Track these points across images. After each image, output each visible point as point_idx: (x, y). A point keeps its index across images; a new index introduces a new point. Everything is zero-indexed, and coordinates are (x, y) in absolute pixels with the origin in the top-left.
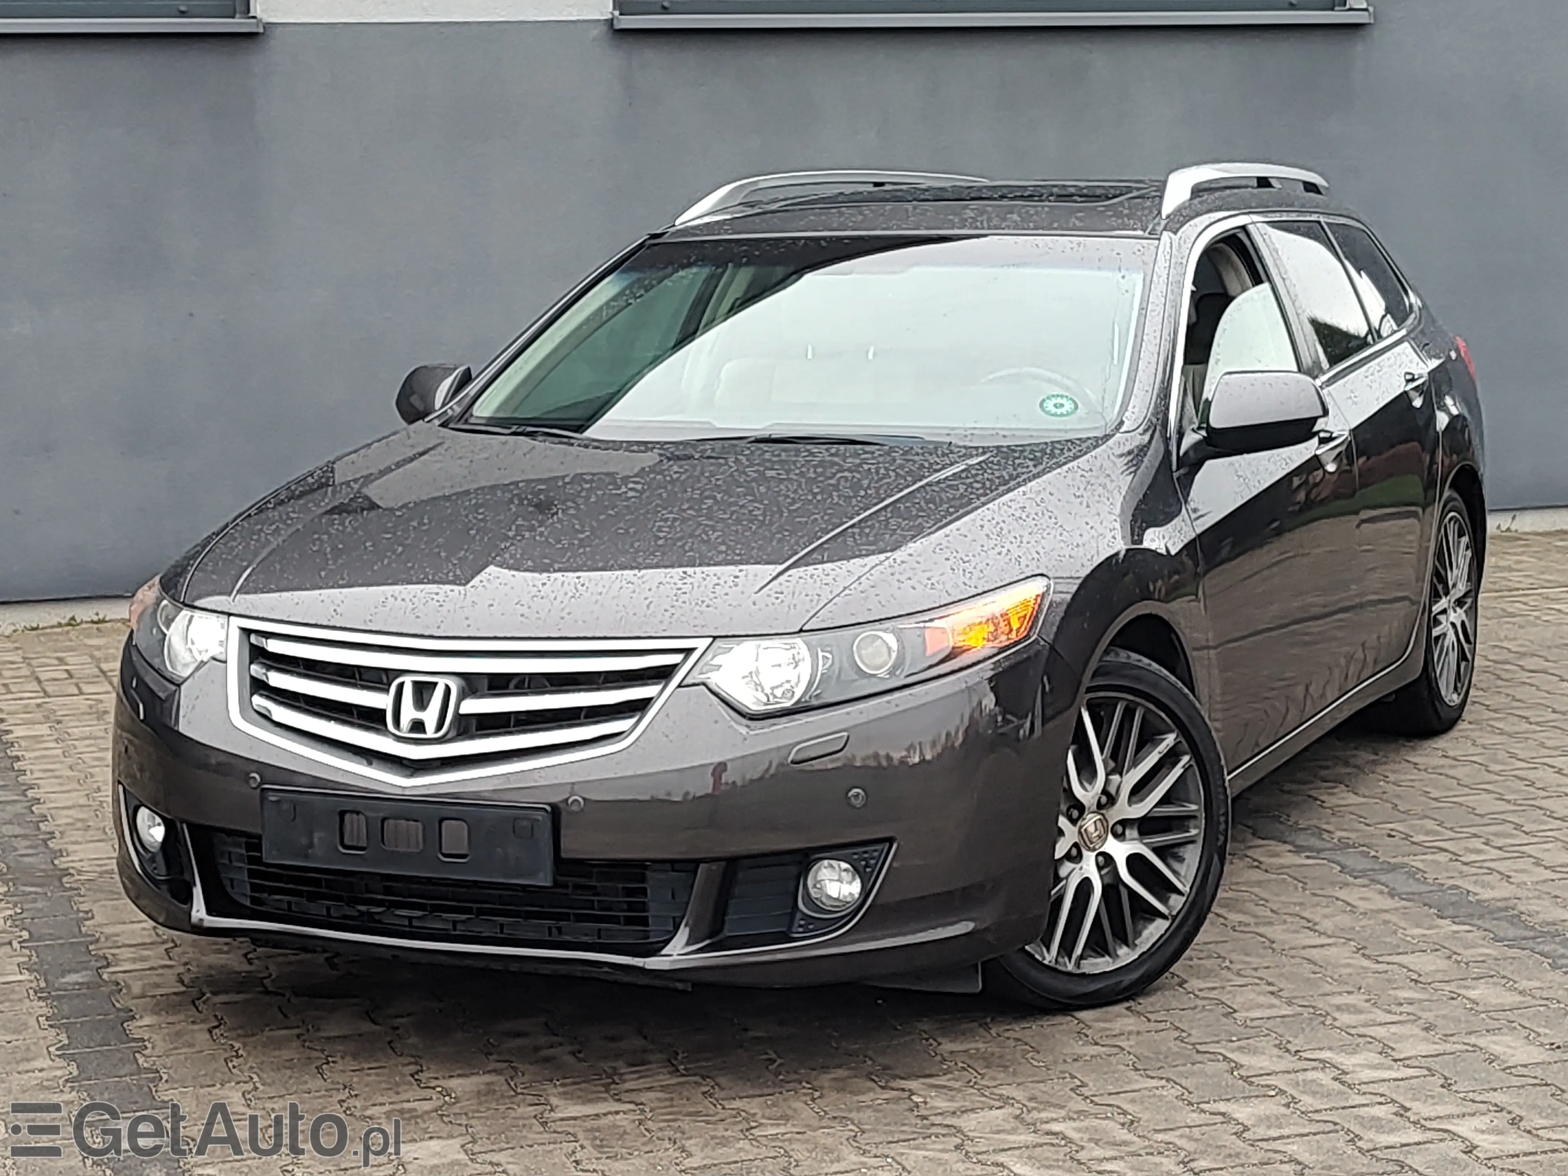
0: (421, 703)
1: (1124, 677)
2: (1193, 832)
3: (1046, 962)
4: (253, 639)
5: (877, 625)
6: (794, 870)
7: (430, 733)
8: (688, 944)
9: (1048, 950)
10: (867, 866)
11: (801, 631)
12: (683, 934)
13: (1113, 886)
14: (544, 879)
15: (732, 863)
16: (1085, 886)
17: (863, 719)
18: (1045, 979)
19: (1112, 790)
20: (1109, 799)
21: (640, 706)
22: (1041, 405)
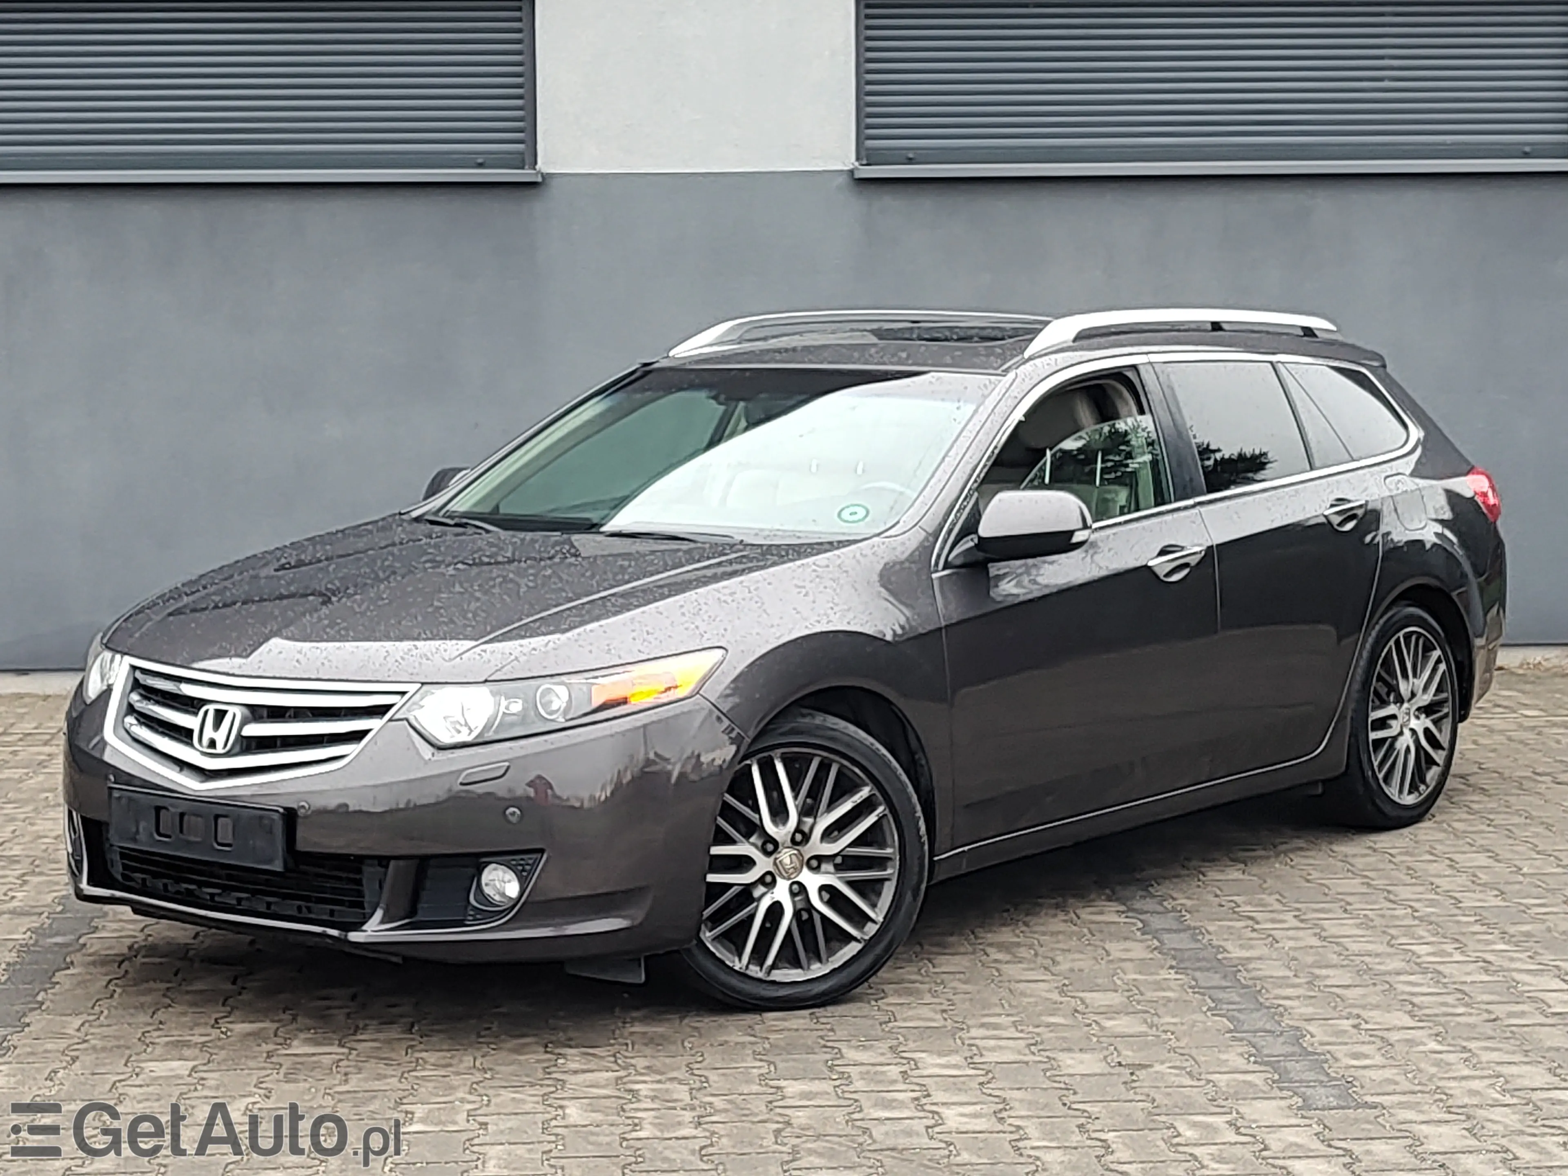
0: (217, 725)
1: (822, 737)
2: (889, 871)
3: (736, 968)
4: (138, 675)
5: (548, 679)
6: (471, 871)
7: (219, 749)
8: (382, 922)
9: (740, 960)
10: (523, 870)
11: (486, 681)
12: (379, 914)
13: (805, 913)
14: (278, 866)
15: (423, 862)
16: (776, 910)
17: (522, 753)
18: (734, 981)
19: (806, 829)
20: (801, 837)
21: (357, 736)
22: (839, 515)
